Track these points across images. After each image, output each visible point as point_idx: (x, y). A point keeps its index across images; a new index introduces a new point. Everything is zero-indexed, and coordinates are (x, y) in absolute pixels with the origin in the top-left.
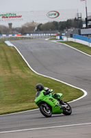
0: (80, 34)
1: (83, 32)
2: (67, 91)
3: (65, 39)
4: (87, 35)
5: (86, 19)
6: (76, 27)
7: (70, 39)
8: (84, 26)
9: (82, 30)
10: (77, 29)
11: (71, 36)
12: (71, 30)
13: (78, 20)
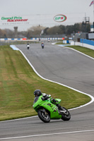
0: (88, 39)
1: (91, 36)
3: (72, 43)
6: (83, 31)
7: (78, 44)
8: (92, 30)
9: (89, 34)
10: (85, 33)
11: (79, 40)
12: (79, 34)
13: (86, 24)
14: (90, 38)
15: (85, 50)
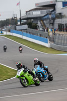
0: (16, 30)
1: (18, 28)
2: (7, 72)
3: (5, 33)
4: (21, 30)
5: (20, 18)
6: (13, 25)
7: (9, 33)
8: (19, 23)
9: (17, 27)
10: (14, 26)
11: (9, 31)
12: (9, 26)
13: (14, 19)
14: (17, 29)
15: (14, 38)
